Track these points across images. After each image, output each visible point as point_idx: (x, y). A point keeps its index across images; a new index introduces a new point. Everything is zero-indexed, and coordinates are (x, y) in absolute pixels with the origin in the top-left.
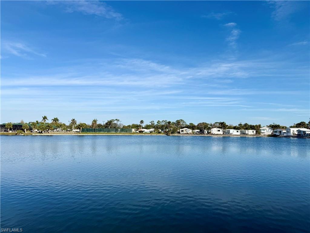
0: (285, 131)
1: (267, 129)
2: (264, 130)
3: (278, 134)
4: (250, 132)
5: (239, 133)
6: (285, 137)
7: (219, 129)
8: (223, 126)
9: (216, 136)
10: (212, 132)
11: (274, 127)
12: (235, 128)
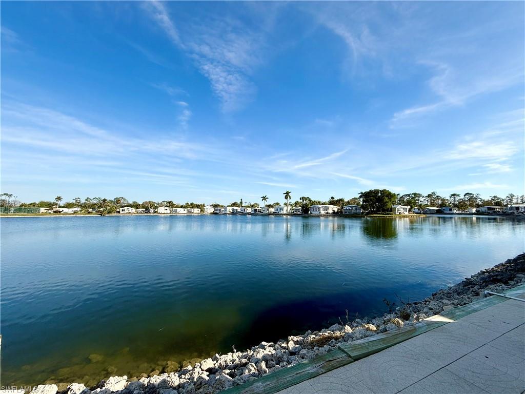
0: (223, 209)
1: (210, 207)
2: (207, 208)
3: (218, 212)
4: (196, 211)
5: (186, 212)
6: (223, 214)
7: (166, 208)
8: (170, 204)
9: (163, 215)
10: (159, 211)
11: (215, 206)
12: (182, 207)
